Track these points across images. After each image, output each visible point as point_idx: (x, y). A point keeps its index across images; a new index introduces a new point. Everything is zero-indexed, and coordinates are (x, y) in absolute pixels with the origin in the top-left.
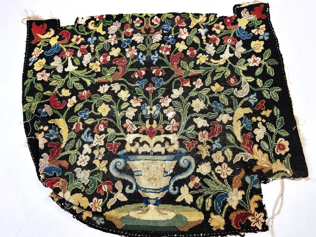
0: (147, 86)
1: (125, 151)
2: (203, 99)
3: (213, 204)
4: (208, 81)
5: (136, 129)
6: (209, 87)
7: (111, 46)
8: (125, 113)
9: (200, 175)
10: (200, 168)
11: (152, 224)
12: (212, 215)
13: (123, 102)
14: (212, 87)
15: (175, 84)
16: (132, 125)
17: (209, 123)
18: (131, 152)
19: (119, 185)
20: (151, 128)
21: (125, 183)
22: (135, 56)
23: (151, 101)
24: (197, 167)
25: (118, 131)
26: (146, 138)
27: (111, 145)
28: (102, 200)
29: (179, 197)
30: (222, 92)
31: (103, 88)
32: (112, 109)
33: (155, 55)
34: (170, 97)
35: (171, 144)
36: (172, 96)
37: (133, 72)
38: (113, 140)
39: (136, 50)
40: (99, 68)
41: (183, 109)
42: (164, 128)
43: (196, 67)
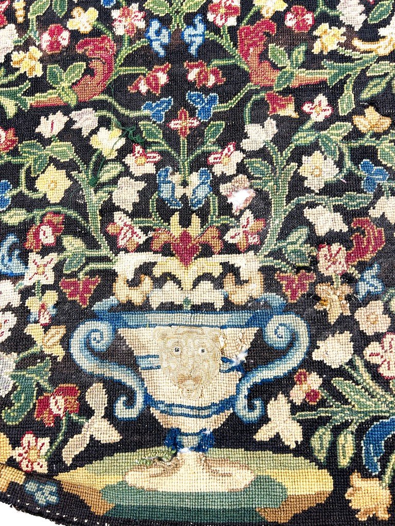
0: (172, 115)
1: (112, 300)
2: (333, 153)
3: (358, 447)
4: (346, 104)
5: (144, 238)
6: (348, 118)
7: (72, 5)
8: (110, 193)
9: (321, 368)
10: (322, 349)
11: (188, 504)
12: (356, 479)
13: (106, 162)
14: (357, 119)
15: (252, 109)
16: (131, 227)
17: (347, 221)
18: (130, 302)
19: (97, 397)
20: (185, 237)
21: (114, 389)
22: (139, 30)
23: (184, 160)
24: (313, 346)
25: (92, 244)
26: (170, 264)
27: (75, 284)
28: (47, 440)
29: (264, 428)
30: (386, 132)
31: (50, 122)
32: (75, 182)
33: (195, 27)
34: (238, 148)
35: (239, 282)
36: (246, 144)
37: (134, 77)
38: (80, 270)
39: (141, 15)
40: (39, 66)
41: (276, 183)
42: (221, 237)
43: (312, 61)
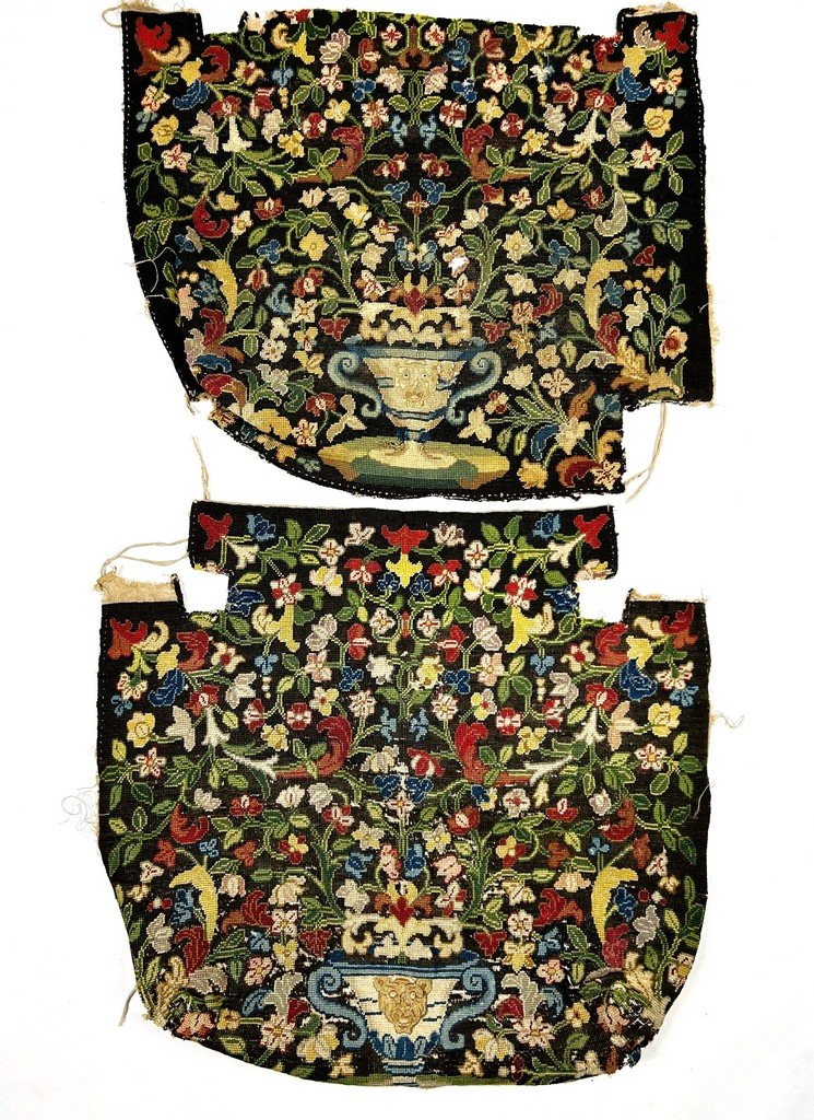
0: (407, 197)
1: (358, 337)
2: (529, 234)
3: (528, 443)
4: (542, 198)
5: (384, 292)
6: (544, 207)
7: (328, 96)
8: (360, 255)
9: (509, 390)
10: (511, 376)
11: (410, 475)
12: (525, 463)
13: (357, 231)
14: (550, 208)
15: (470, 198)
16: (374, 283)
17: (537, 286)
18: (372, 339)
19: (348, 402)
20: (415, 293)
21: (360, 399)
22: (383, 123)
23: (417, 233)
24: (504, 374)
25: (343, 293)
26: (400, 312)
27: (330, 322)
28: (316, 424)
29: (466, 429)
30: (571, 220)
31: (310, 195)
32: (331, 245)
33: (429, 124)
34: (458, 226)
35: (454, 328)
36: (464, 224)
37: (379, 163)
38: (335, 312)
39: (385, 110)
40: (301, 148)
41: (485, 254)
42: (442, 294)
43: (520, 161)
